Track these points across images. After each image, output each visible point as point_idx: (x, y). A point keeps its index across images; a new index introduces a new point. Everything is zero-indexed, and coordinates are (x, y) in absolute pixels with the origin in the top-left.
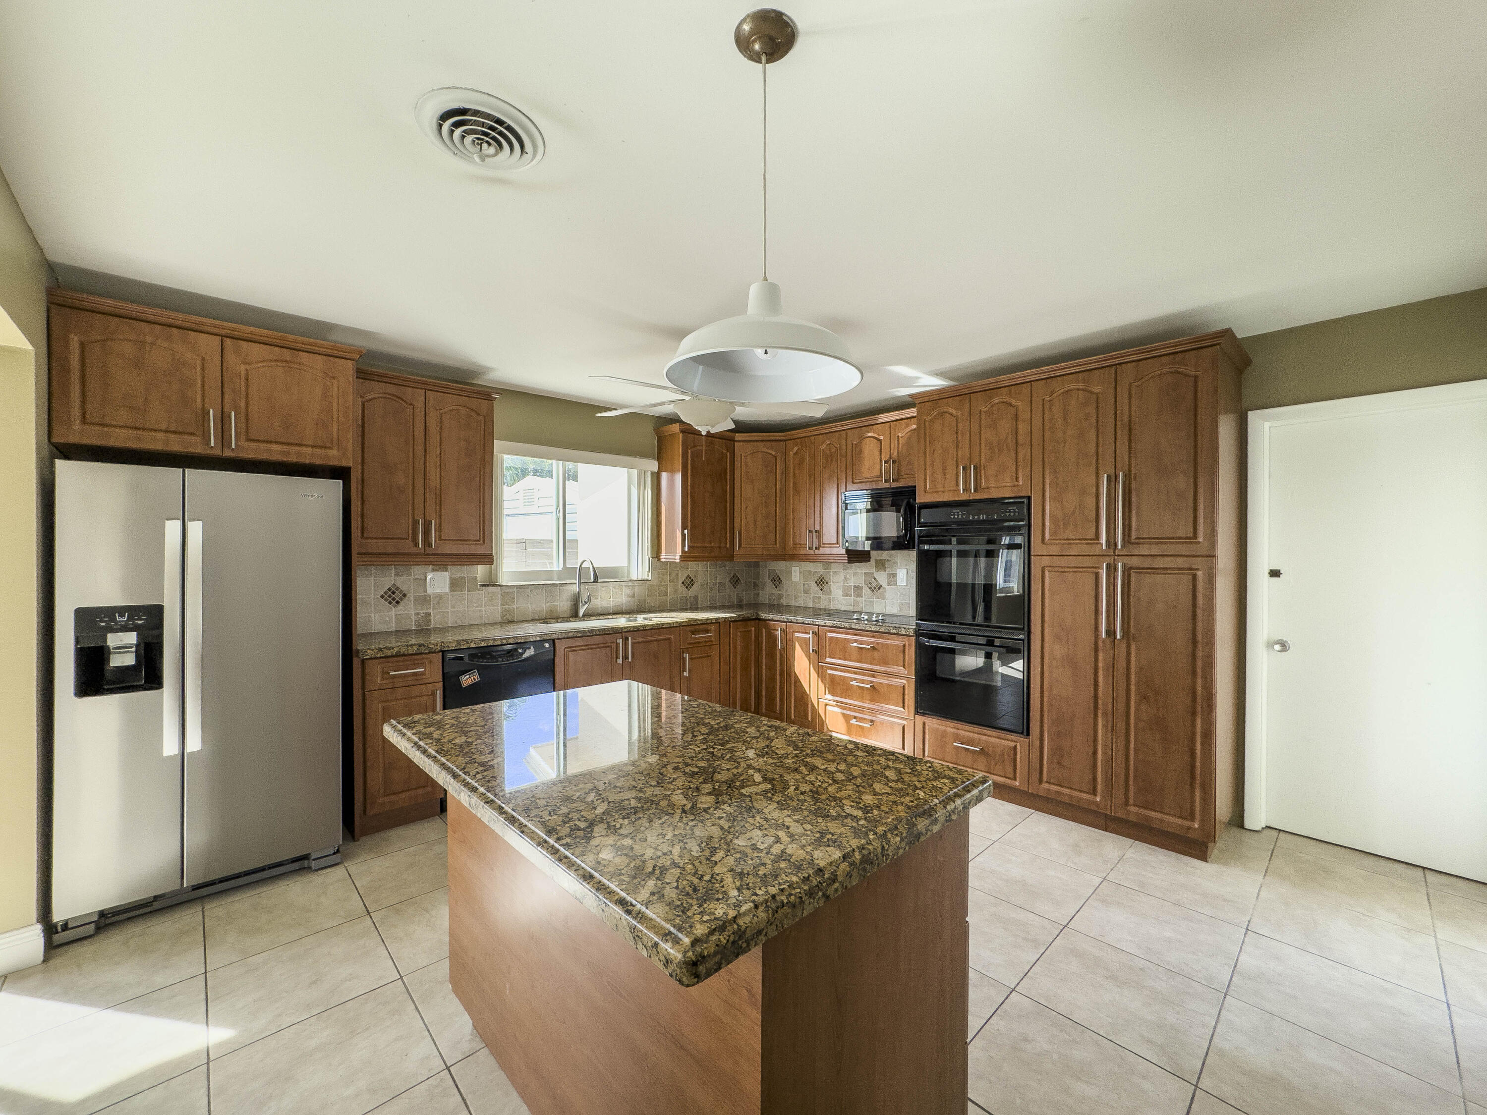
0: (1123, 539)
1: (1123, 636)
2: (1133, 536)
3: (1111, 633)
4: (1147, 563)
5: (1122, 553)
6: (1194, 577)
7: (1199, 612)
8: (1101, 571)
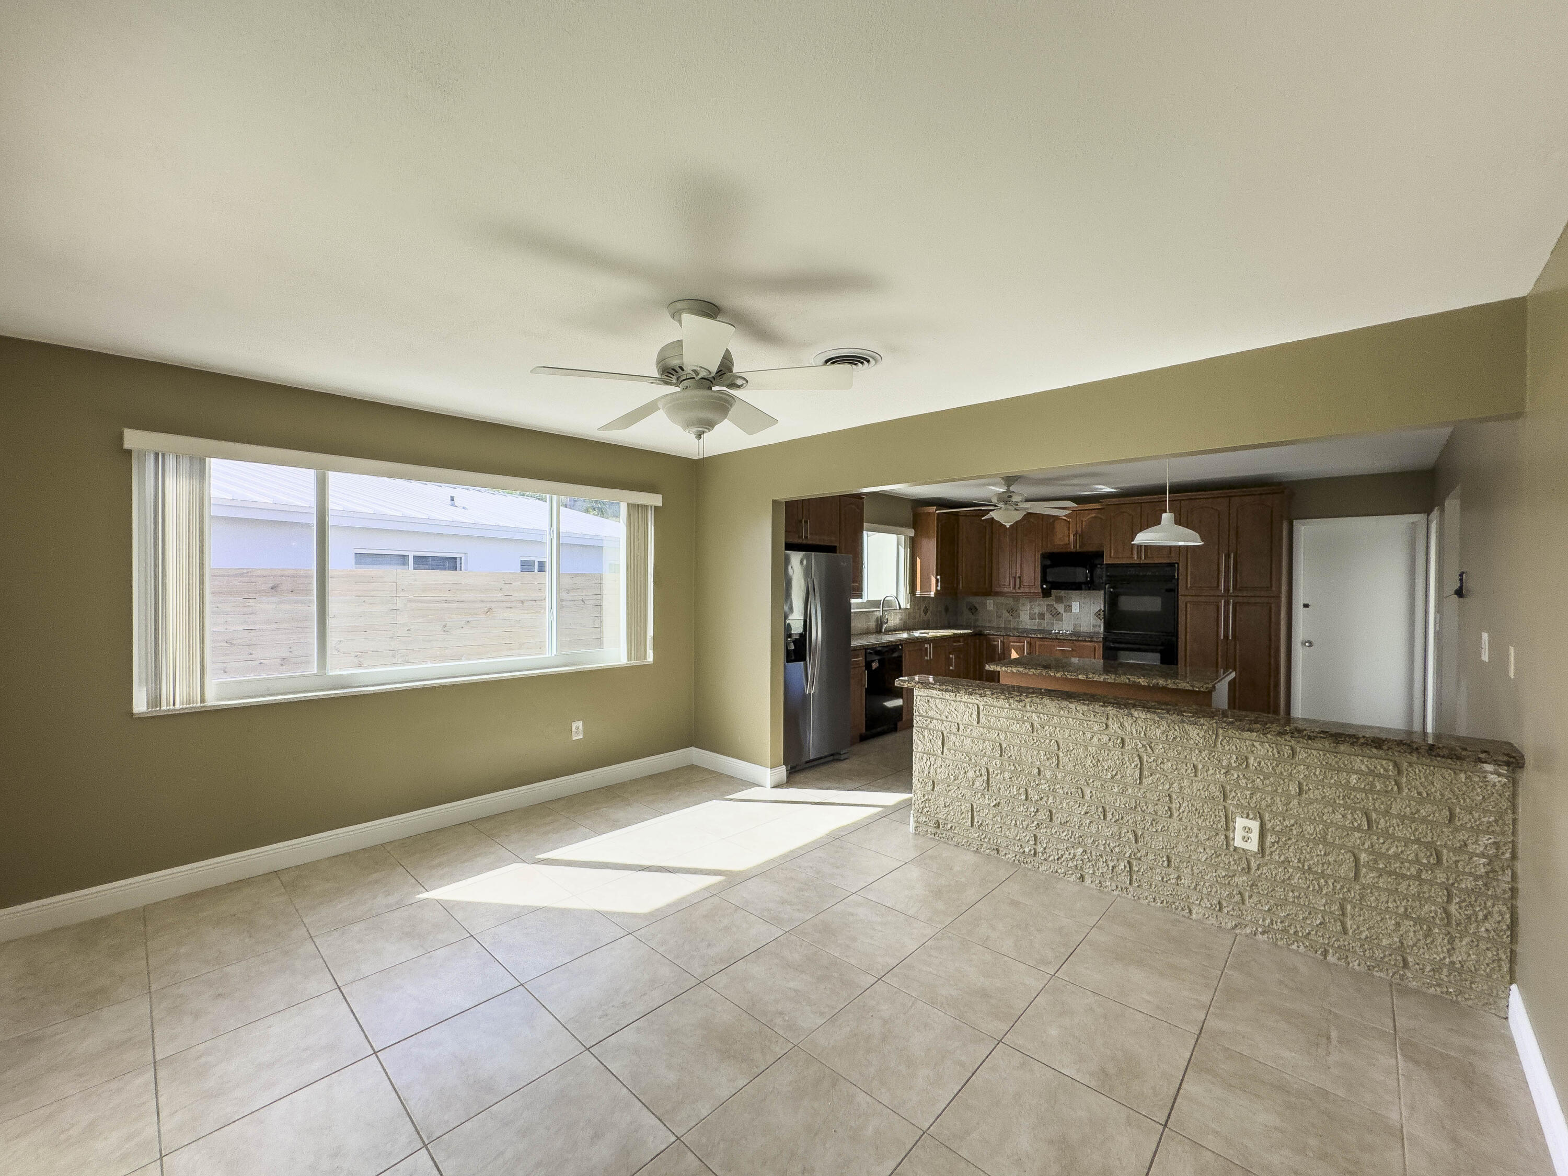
0: (1233, 588)
1: (1232, 638)
2: (1238, 586)
3: (1226, 636)
4: (1245, 600)
5: (1232, 595)
6: (1270, 608)
7: (1273, 624)
8: (1220, 604)
